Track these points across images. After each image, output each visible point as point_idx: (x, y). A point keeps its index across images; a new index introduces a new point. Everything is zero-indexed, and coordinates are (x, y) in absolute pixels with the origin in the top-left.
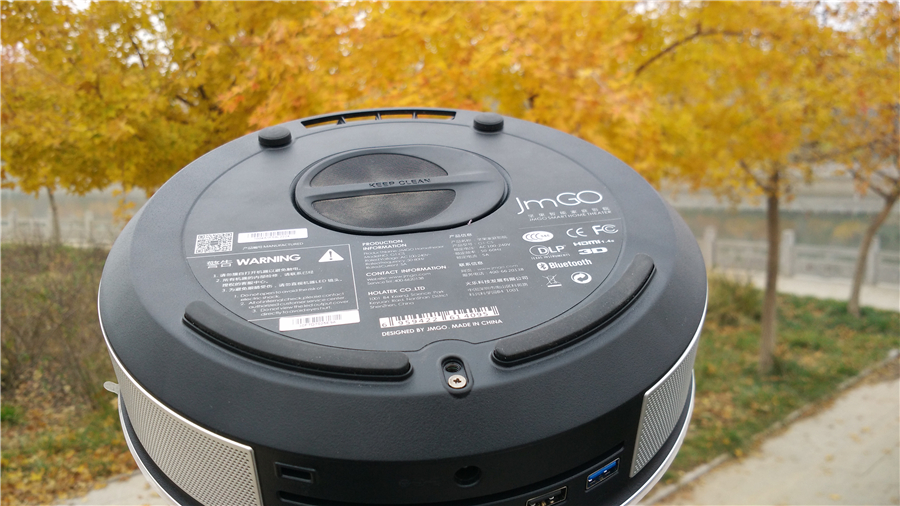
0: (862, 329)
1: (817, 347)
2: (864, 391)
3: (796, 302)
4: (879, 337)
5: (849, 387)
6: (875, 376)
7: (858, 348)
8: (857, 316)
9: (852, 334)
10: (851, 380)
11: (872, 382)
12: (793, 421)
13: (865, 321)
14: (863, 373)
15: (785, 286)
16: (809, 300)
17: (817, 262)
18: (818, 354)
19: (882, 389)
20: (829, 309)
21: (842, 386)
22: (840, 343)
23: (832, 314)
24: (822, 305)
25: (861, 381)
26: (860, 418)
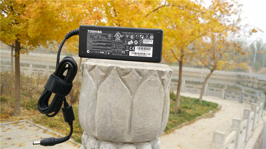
0: (203, 105)
1: (190, 109)
2: (203, 120)
3: (185, 98)
4: (207, 107)
5: (199, 119)
6: (206, 117)
7: (201, 109)
8: (201, 102)
9: (200, 106)
10: (200, 117)
11: (205, 118)
12: (183, 126)
13: (204, 104)
14: (203, 115)
15: (182, 94)
16: (188, 98)
17: (191, 89)
18: (191, 110)
19: (208, 120)
20: (194, 100)
21: (197, 118)
22: (197, 108)
23: (195, 101)
24: (192, 99)
25: (202, 117)
26: (202, 126)
